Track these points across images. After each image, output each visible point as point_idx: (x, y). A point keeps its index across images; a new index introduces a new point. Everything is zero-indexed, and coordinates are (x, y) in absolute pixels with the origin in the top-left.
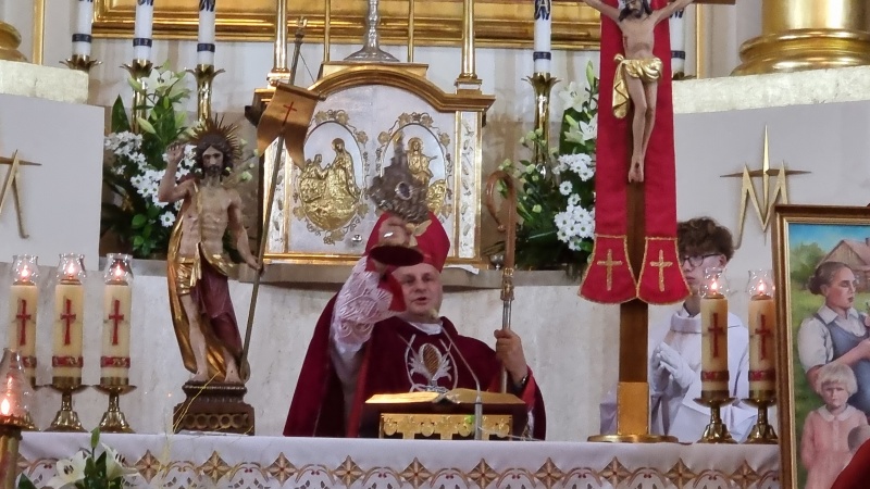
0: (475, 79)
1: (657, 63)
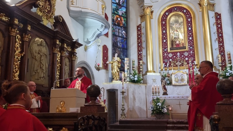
0: (186, 72)
1: (192, 70)
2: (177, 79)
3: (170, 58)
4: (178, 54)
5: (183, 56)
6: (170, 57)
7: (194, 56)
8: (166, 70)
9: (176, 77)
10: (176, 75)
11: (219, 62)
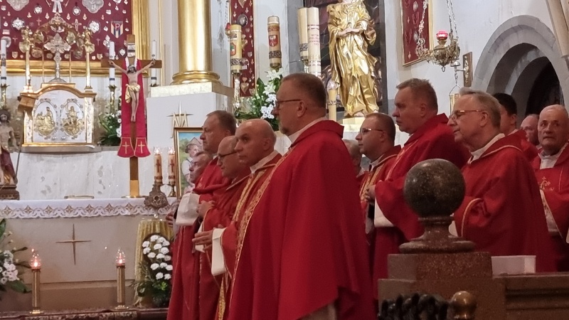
0: (91, 88)
1: (139, 87)
2: (46, 121)
5: (77, 11)
7: (129, 16)
10: (41, 101)
11: (234, 57)
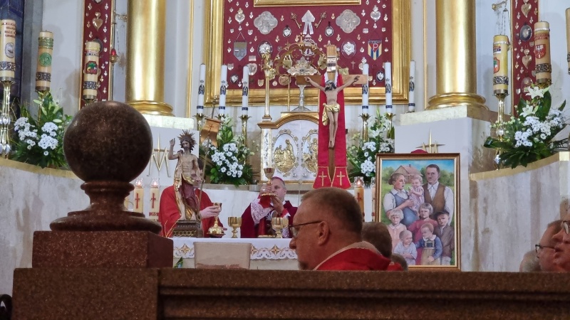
2: (285, 156)
3: (263, 39)
4: (309, 18)
5: (329, 32)
6: (265, 31)
7: (389, 34)
8: (234, 102)
9: (281, 142)
10: (281, 133)
11: (497, 74)
